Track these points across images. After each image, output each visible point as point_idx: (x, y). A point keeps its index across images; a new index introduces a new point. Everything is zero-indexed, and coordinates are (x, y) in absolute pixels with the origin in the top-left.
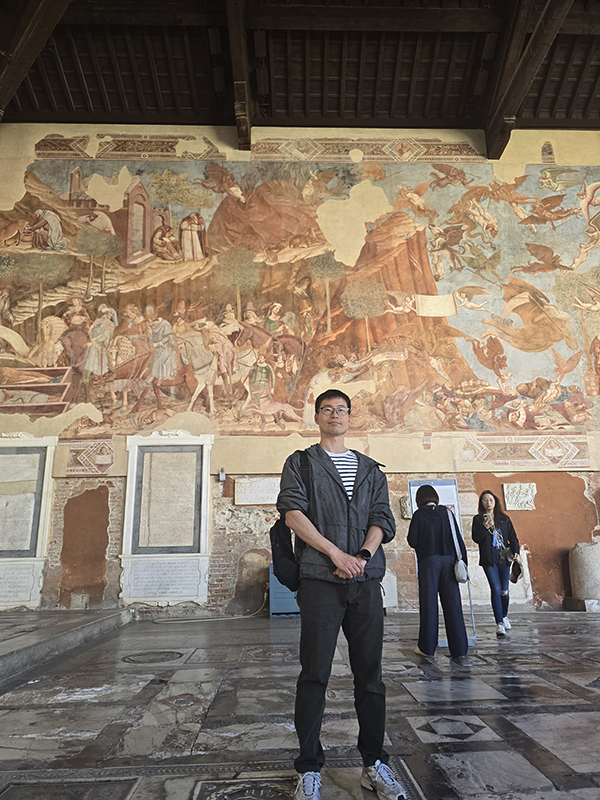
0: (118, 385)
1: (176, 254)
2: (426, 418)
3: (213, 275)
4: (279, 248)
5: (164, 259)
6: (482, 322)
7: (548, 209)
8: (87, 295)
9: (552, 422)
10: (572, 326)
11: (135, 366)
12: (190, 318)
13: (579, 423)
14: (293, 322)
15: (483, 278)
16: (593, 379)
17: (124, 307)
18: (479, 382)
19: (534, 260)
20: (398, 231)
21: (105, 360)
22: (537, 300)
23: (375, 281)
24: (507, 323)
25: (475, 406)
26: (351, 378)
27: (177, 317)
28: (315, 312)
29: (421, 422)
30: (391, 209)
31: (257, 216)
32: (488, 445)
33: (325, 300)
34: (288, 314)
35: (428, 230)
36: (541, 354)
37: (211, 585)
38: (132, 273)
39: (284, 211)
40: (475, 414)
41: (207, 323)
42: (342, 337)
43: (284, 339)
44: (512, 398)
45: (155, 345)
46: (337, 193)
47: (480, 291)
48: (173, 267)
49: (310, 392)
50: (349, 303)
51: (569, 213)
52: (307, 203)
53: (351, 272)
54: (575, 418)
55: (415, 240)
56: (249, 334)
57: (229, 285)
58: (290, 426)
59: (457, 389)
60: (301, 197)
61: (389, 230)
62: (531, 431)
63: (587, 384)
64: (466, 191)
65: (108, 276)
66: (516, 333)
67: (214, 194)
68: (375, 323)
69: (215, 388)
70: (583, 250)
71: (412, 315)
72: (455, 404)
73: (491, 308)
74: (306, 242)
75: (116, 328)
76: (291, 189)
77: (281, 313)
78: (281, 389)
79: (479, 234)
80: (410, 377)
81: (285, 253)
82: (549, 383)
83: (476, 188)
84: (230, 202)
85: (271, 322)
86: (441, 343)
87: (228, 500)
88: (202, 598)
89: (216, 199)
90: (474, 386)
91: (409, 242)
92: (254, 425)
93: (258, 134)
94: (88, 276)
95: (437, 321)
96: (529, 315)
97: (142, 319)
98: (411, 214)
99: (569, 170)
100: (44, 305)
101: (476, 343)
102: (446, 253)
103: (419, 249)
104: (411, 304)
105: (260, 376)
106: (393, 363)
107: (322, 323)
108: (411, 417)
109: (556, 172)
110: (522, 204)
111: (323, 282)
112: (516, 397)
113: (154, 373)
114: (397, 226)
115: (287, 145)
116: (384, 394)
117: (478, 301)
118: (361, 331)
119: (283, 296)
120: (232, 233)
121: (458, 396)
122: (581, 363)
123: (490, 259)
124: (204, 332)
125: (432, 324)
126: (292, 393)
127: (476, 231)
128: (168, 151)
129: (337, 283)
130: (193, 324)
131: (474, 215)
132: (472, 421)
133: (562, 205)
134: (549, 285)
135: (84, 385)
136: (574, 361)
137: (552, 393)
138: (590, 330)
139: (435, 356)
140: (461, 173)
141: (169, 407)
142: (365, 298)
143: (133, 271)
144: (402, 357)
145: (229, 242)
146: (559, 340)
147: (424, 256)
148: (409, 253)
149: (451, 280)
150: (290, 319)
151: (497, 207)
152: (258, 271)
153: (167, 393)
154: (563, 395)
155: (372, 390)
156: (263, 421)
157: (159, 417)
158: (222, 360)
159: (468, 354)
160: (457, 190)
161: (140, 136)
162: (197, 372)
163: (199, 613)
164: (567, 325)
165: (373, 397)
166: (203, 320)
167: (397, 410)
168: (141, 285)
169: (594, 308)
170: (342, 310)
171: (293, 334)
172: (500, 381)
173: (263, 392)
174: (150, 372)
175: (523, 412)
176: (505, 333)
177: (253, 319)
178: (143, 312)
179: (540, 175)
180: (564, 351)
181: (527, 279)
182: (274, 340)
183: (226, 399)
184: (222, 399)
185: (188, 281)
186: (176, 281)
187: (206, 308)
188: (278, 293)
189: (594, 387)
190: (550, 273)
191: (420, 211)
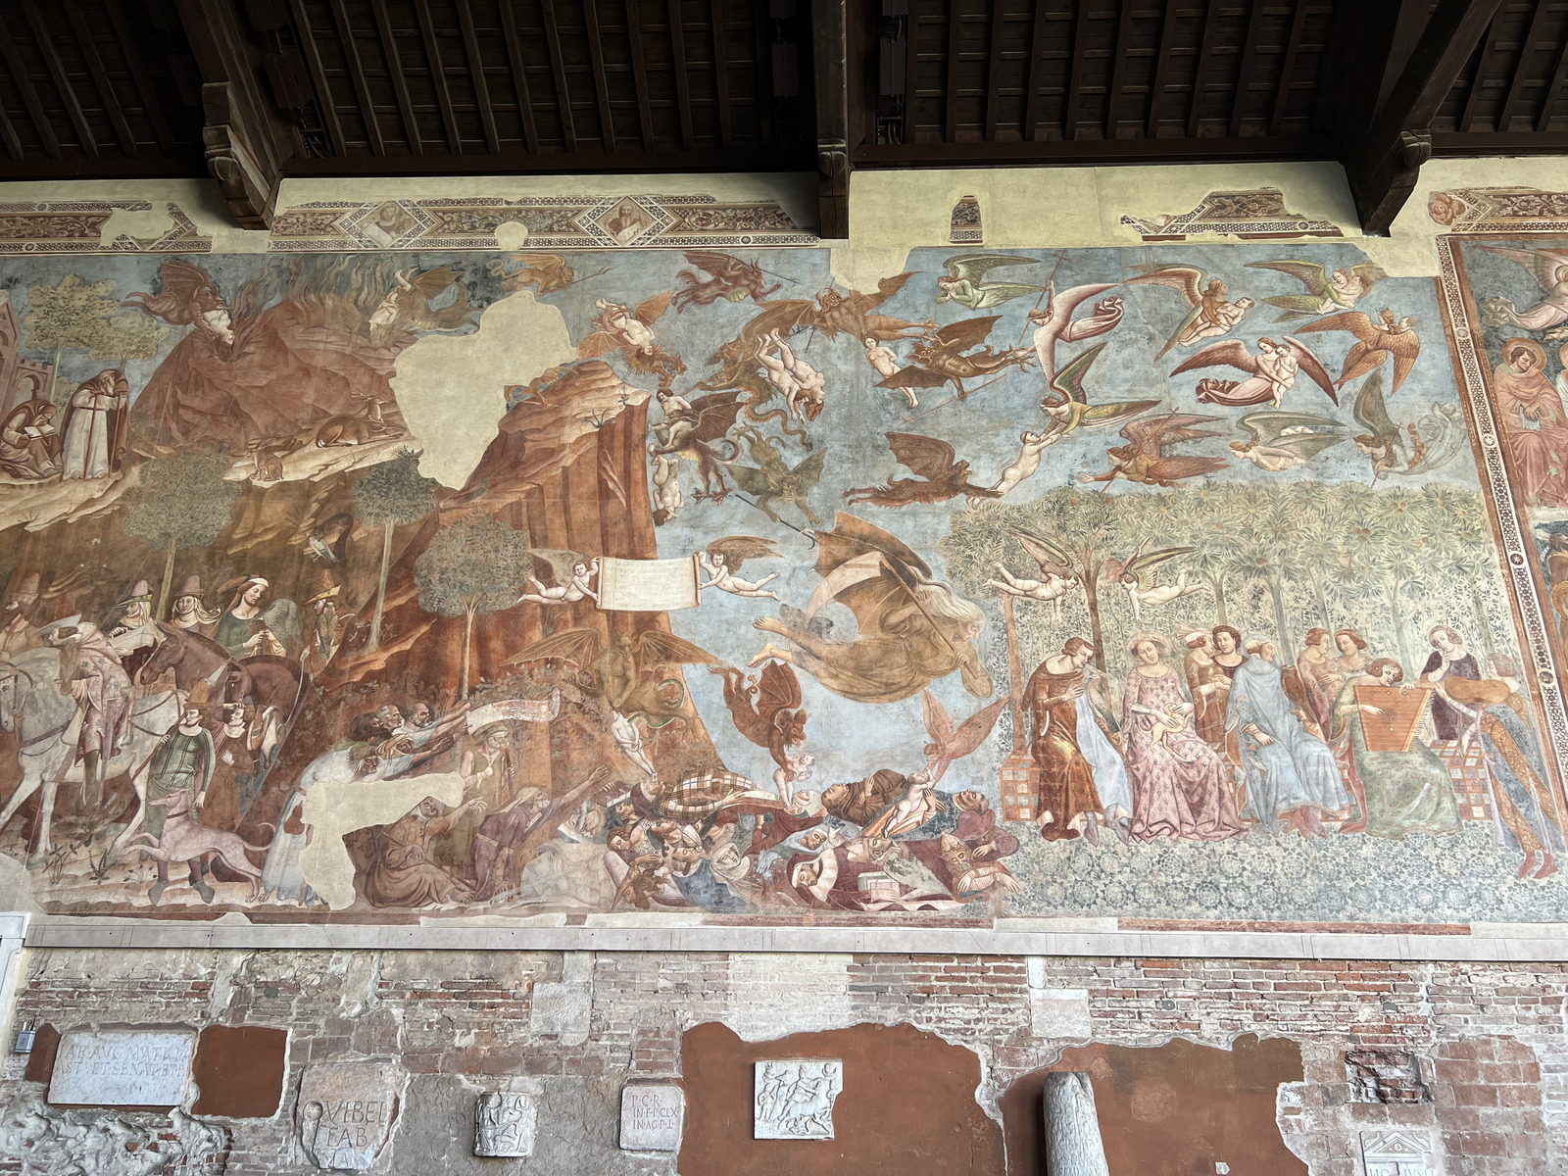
1: (46, 465)
2: (578, 875)
3: (121, 512)
4: (291, 447)
5: (17, 475)
6: (757, 625)
7: (953, 352)
9: (905, 889)
10: (982, 635)
13: (974, 894)
14: (288, 623)
15: (773, 517)
16: (1023, 775)
18: (727, 780)
19: (903, 473)
20: (578, 406)
23: (505, 526)
24: (819, 627)
25: (708, 843)
26: (405, 765)
27: (15, 613)
28: (347, 600)
29: (564, 884)
30: (570, 355)
31: (254, 374)
33: (377, 570)
34: (279, 605)
35: (654, 405)
36: (894, 708)
39: (319, 362)
40: (706, 865)
41: (81, 627)
42: (400, 662)
43: (257, 667)
44: (806, 822)
46: (452, 321)
48: (33, 493)
49: (295, 803)
50: (435, 577)
51: (1003, 359)
52: (377, 342)
53: (451, 503)
54: (967, 881)
55: (620, 425)
56: (174, 652)
57: (155, 535)
58: (234, 895)
59: (669, 797)
60: (365, 331)
61: (562, 403)
62: (846, 915)
63: (1008, 789)
64: (756, 311)
66: (839, 651)
67: (166, 328)
68: (490, 628)
70: (1030, 449)
71: (585, 608)
72: (657, 838)
73: (781, 591)
74: (358, 435)
76: (346, 313)
77: (264, 603)
78: (223, 794)
79: (777, 412)
80: (555, 764)
81: (304, 458)
82: (906, 784)
83: (782, 305)
84: (199, 343)
85: (237, 623)
86: (645, 678)
87: (32, 1088)
89: (166, 336)
90: (715, 789)
91: (605, 432)
92: (135, 888)
93: (296, 195)
95: (646, 621)
96: (874, 608)
98: (620, 367)
99: (1012, 258)
101: (734, 677)
102: (691, 457)
103: (627, 447)
104: (586, 579)
105: (180, 761)
106: (518, 729)
107: (359, 625)
108: (541, 870)
109: (982, 264)
110: (889, 339)
111: (379, 527)
112: (817, 821)
114: (582, 394)
115: (355, 217)
116: (480, 806)
118: (454, 646)
119: (276, 561)
120: (187, 415)
121: (669, 815)
122: (997, 730)
123: (796, 471)
125: (631, 629)
126: (249, 805)
127: (770, 405)
128: (83, 235)
129: (414, 530)
130: (46, 628)
131: (770, 368)
132: (698, 883)
133: (988, 341)
134: (935, 534)
136: (976, 726)
137: (912, 810)
138: (1027, 647)
139: (627, 710)
140: (752, 272)
142: (475, 565)
144: (541, 713)
145: (176, 434)
146: (944, 673)
147: (636, 466)
148: (601, 456)
149: (694, 522)
150: (281, 618)
151: (827, 349)
152: (229, 500)
154: (940, 818)
156: (162, 878)
158: (96, 718)
159: (709, 705)
160: (737, 310)
161: (29, 206)
162: (29, 750)
165: (453, 818)
166: (72, 621)
167: (506, 851)
169: (1044, 591)
170: (413, 593)
172: (781, 776)
173: (177, 801)
175: (829, 860)
176: (810, 652)
179: (941, 271)
180: (954, 699)
181: (882, 519)
182: (233, 667)
183: (81, 820)
184: (73, 818)
185: (60, 527)
186: (30, 528)
187: (85, 591)
188: (265, 554)
189: (1025, 796)
190: (941, 503)
191: (640, 358)
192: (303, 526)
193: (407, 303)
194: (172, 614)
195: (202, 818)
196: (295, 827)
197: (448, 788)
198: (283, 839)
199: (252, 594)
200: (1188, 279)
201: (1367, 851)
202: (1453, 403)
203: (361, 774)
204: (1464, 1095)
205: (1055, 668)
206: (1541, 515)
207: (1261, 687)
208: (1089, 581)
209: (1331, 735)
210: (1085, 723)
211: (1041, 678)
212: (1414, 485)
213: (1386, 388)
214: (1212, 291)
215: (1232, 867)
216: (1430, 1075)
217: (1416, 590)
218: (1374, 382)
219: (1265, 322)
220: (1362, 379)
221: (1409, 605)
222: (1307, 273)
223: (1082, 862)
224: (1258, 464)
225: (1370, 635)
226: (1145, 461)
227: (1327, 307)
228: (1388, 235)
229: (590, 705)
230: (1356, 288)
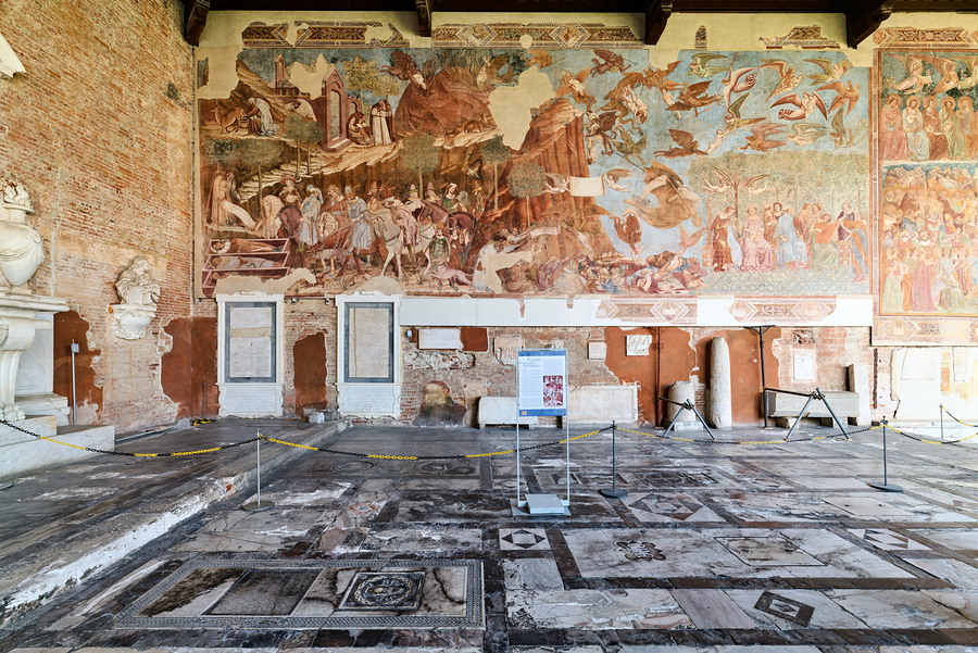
0: (326, 253)
1: (368, 139)
2: (571, 283)
3: (399, 158)
4: (456, 133)
5: (358, 144)
6: (625, 202)
7: (694, 96)
8: (297, 177)
9: (672, 287)
10: (699, 206)
11: (338, 238)
12: (381, 197)
13: (693, 288)
15: (629, 161)
17: (327, 187)
18: (616, 254)
19: (675, 145)
20: (559, 116)
21: (315, 233)
22: (673, 182)
23: (536, 164)
24: (645, 202)
25: (611, 274)
27: (371, 196)
28: (485, 192)
29: (567, 286)
30: (554, 95)
31: (436, 103)
32: (619, 305)
33: (493, 181)
34: (462, 193)
35: (585, 116)
36: (670, 230)
37: (402, 405)
38: (333, 157)
39: (460, 97)
40: (610, 280)
42: (506, 214)
43: (458, 216)
44: (642, 267)
45: (354, 220)
46: (508, 80)
47: (625, 173)
49: (479, 260)
50: (514, 184)
51: (712, 99)
52: (480, 89)
53: (516, 156)
54: (690, 285)
55: (574, 125)
56: (429, 210)
57: (413, 167)
58: (462, 289)
60: (475, 84)
61: (552, 116)
62: (654, 295)
63: (704, 256)
64: (622, 77)
65: (313, 160)
66: (652, 211)
67: (400, 82)
68: (535, 202)
69: (402, 256)
70: (719, 136)
71: (566, 195)
72: (595, 272)
73: (633, 189)
74: (479, 127)
75: (322, 206)
76: (467, 76)
77: (456, 193)
79: (630, 120)
80: (561, 248)
81: (460, 137)
82: (673, 255)
83: (632, 74)
84: (413, 89)
85: (448, 200)
86: (588, 220)
87: (414, 345)
88: (397, 414)
89: (401, 86)
90: (612, 257)
91: (568, 127)
92: (433, 287)
93: (439, 20)
94: (296, 159)
95: (587, 200)
96: (664, 196)
97: (342, 197)
98: (572, 100)
99: (718, 56)
100: (264, 186)
102: (599, 138)
103: (577, 134)
105: (438, 247)
106: (548, 237)
108: (559, 282)
109: (706, 57)
110: (671, 90)
111: (492, 165)
112: (645, 267)
113: (354, 244)
114: (559, 112)
115: (464, 31)
116: (538, 262)
117: (623, 183)
118: (523, 209)
119: (457, 177)
120: (415, 119)
121: (598, 265)
122: (702, 238)
124: (393, 209)
125: (582, 203)
127: (627, 117)
128: (358, 38)
129: (504, 166)
132: (608, 286)
133: (707, 92)
134: (685, 169)
135: (300, 254)
136: (696, 236)
137: (674, 263)
138: (714, 210)
139: (582, 231)
140: (620, 59)
141: (366, 272)
142: (527, 179)
143: (333, 154)
144: (555, 232)
147: (580, 141)
148: (567, 138)
149: (602, 164)
150: (464, 198)
151: (648, 94)
152: (437, 154)
153: (365, 261)
155: (529, 260)
156: (441, 284)
157: (359, 280)
158: (408, 233)
159: (610, 229)
160: (614, 76)
161: (332, 24)
163: (394, 424)
164: (696, 205)
165: (530, 266)
166: (392, 199)
167: (548, 276)
168: (340, 167)
169: (721, 190)
170: (507, 190)
171: (465, 210)
173: (441, 260)
174: (350, 243)
177: (433, 198)
178: (343, 192)
179: (691, 61)
180: (689, 227)
181: (667, 163)
183: (411, 266)
184: (408, 266)
186: (368, 164)
188: (454, 175)
189: (710, 259)
190: (688, 157)
191: (580, 97)
192: (465, 164)
193: (490, 72)
194: (425, 197)
195: (450, 265)
196: (480, 268)
197: (527, 256)
198: (476, 272)
199: (452, 190)
200: (781, 65)
201: (810, 274)
202: (866, 120)
203: (498, 251)
204: (824, 341)
205: (722, 217)
206: (887, 163)
207: (786, 223)
208: (735, 186)
209: (805, 239)
210: (731, 236)
211: (718, 221)
212: (847, 152)
213: (844, 114)
214: (790, 71)
215: (770, 279)
216: (816, 337)
217: (841, 190)
218: (841, 111)
219: (807, 86)
220: (837, 110)
221: (837, 195)
222: (825, 64)
223: (725, 278)
224: (796, 143)
225: (823, 206)
226: (758, 142)
227: (829, 80)
228: (856, 48)
229: (570, 229)
230: (841, 71)
